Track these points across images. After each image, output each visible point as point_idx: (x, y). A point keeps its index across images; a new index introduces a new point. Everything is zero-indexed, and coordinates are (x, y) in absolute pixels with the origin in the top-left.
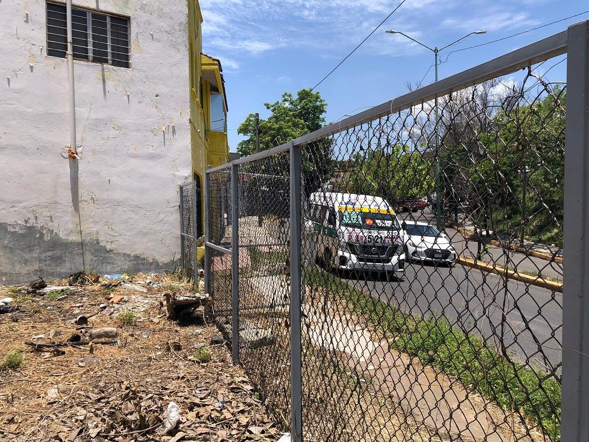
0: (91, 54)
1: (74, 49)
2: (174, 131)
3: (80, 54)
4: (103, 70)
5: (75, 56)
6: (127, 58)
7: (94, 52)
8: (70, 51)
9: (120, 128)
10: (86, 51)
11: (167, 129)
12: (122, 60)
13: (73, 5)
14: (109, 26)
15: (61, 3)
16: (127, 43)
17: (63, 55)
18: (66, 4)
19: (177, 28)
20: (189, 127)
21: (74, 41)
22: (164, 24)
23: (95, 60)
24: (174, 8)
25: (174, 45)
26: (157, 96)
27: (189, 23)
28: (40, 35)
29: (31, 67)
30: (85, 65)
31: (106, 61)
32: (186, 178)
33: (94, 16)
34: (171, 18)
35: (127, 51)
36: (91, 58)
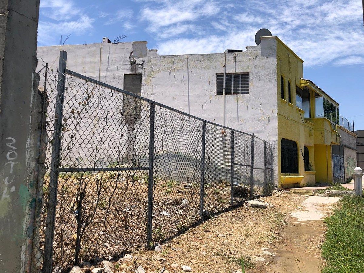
0: (232, 91)
1: (226, 90)
2: (269, 120)
3: (228, 92)
4: (237, 97)
5: (226, 93)
6: (248, 90)
7: (234, 90)
8: (224, 92)
9: (243, 120)
10: (231, 90)
11: (265, 119)
12: (246, 91)
13: (226, 74)
14: (240, 78)
15: (222, 74)
16: (248, 84)
17: (222, 94)
18: (223, 74)
19: (271, 72)
20: (277, 117)
21: (226, 87)
22: (265, 72)
23: (234, 93)
24: (270, 63)
25: (270, 81)
26: (261, 104)
27: (277, 68)
28: (214, 88)
29: (210, 100)
30: (230, 96)
31: (239, 93)
32: (275, 141)
33: (234, 76)
34: (268, 68)
35: (248, 87)
36: (232, 93)
